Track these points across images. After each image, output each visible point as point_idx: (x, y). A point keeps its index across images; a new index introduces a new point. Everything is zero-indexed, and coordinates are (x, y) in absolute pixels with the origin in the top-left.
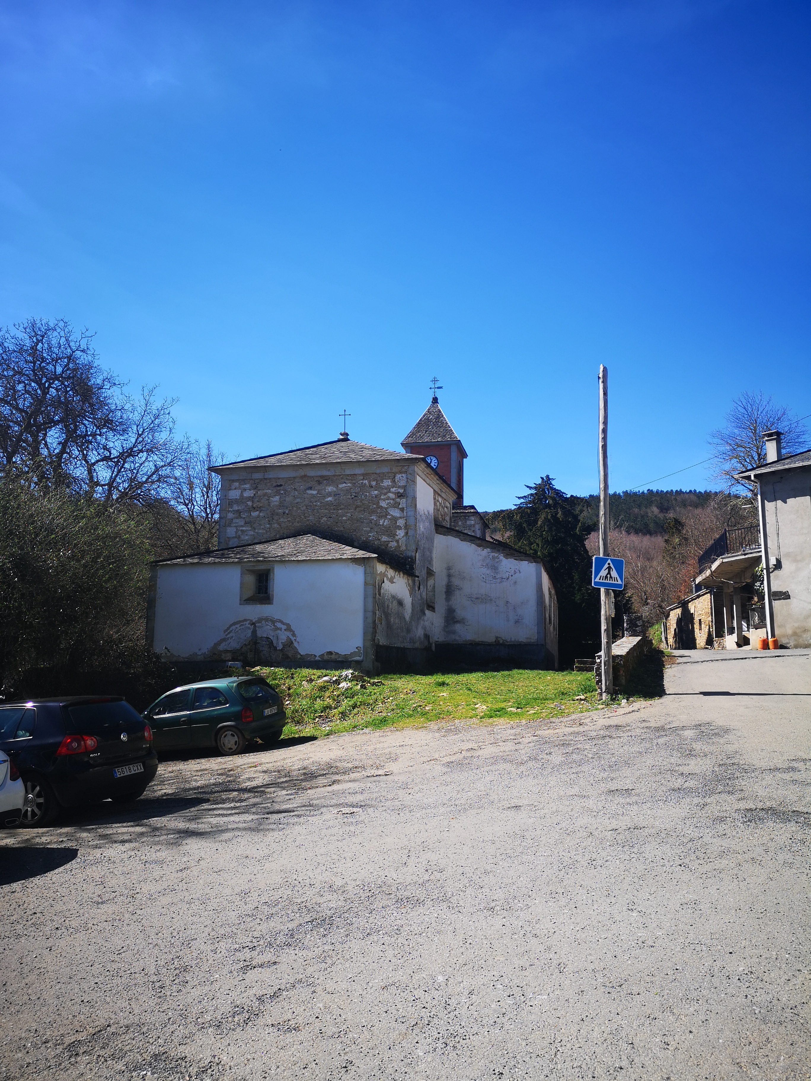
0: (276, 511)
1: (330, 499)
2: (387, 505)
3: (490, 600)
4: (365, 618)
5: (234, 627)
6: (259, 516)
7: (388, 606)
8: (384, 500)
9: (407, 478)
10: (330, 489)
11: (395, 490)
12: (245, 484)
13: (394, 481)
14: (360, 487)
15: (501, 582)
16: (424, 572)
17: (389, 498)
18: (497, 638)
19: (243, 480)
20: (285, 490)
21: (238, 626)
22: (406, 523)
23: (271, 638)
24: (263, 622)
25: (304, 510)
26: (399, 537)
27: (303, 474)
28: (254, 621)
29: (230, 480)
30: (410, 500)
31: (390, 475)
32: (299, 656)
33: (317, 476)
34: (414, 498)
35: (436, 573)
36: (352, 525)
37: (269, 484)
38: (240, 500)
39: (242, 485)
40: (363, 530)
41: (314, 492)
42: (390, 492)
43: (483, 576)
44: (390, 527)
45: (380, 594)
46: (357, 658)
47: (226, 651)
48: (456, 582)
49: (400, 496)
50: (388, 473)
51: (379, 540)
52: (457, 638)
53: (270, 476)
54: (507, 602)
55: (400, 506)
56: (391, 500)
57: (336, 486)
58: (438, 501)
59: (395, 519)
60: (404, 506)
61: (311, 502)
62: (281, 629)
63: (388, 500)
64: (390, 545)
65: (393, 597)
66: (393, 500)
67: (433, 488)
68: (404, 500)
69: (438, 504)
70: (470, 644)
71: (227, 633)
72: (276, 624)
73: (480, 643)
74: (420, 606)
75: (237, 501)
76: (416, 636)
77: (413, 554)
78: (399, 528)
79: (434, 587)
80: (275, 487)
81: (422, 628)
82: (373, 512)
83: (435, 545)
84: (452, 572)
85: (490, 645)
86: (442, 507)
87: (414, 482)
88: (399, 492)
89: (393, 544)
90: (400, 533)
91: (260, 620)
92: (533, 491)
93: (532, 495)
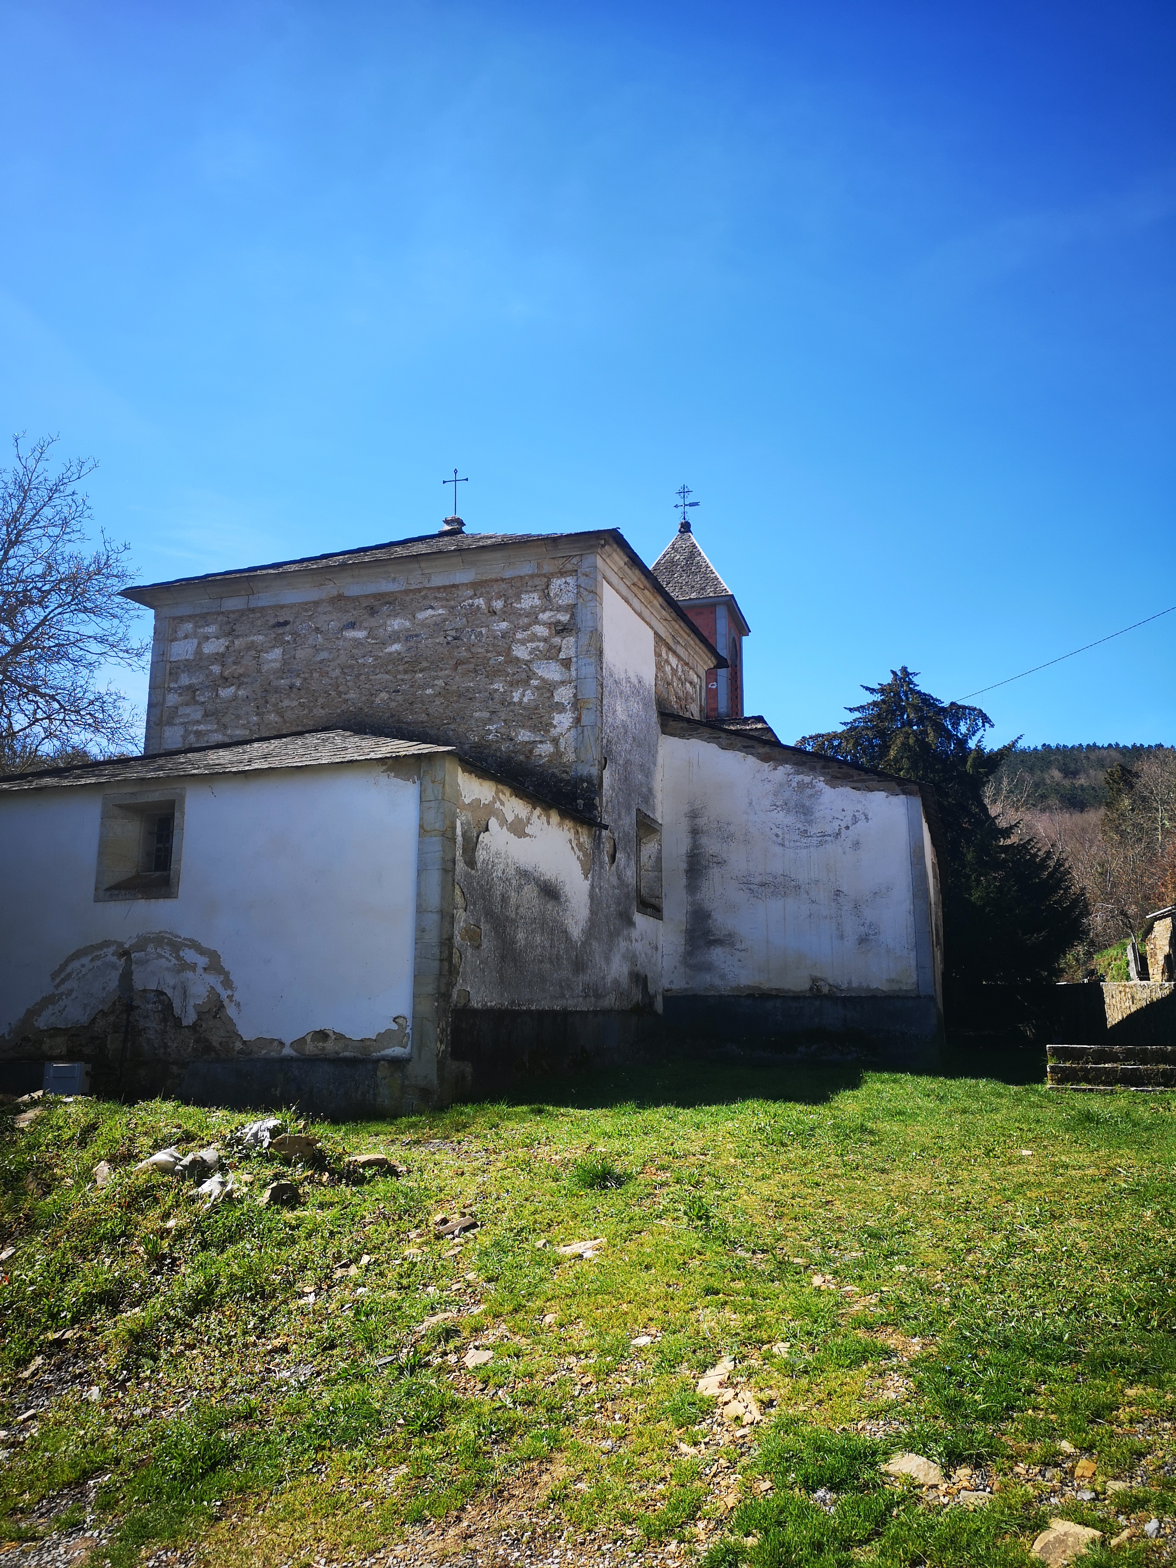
0: (275, 683)
1: (396, 647)
2: (531, 653)
3: (795, 887)
4: (420, 930)
5: (75, 965)
6: (235, 698)
7: (504, 899)
8: (523, 642)
9: (578, 586)
10: (397, 624)
11: (550, 618)
12: (207, 625)
13: (546, 596)
14: (466, 615)
15: (821, 844)
16: (628, 822)
17: (534, 638)
18: (814, 980)
19: (203, 616)
20: (295, 634)
21: (85, 960)
22: (575, 695)
23: (169, 992)
24: (150, 948)
25: (337, 678)
26: (558, 730)
27: (335, 593)
28: (127, 946)
29: (174, 618)
30: (584, 640)
31: (537, 581)
32: (238, 1045)
33: (366, 596)
34: (596, 635)
35: (664, 828)
36: (447, 707)
37: (259, 622)
38: (194, 663)
39: (200, 627)
40: (471, 717)
41: (360, 634)
42: (536, 622)
43: (776, 830)
44: (536, 708)
45: (471, 862)
46: (396, 1051)
47: (54, 1032)
48: (711, 846)
49: (562, 630)
50: (532, 576)
51: (511, 740)
52: (717, 982)
53: (261, 603)
54: (838, 893)
55: (562, 656)
56: (539, 641)
57: (410, 617)
58: (667, 662)
59: (549, 688)
60: (572, 653)
61: (353, 657)
62: (193, 967)
63: (532, 641)
64: (537, 751)
65: (524, 875)
66: (545, 640)
67: (652, 628)
68: (572, 639)
69: (668, 669)
70: (749, 996)
71: (58, 980)
72: (181, 954)
73: (774, 993)
74: (618, 904)
75: (188, 666)
76: (604, 978)
77: (594, 771)
78: (560, 708)
79: (659, 859)
80: (274, 626)
81: (624, 957)
82: (495, 673)
83: (660, 760)
84: (701, 822)
85: (796, 997)
86: (680, 679)
87: (595, 593)
88: (559, 622)
89: (545, 749)
90: (563, 721)
91: (142, 943)
92: (878, 697)
93: (875, 704)
